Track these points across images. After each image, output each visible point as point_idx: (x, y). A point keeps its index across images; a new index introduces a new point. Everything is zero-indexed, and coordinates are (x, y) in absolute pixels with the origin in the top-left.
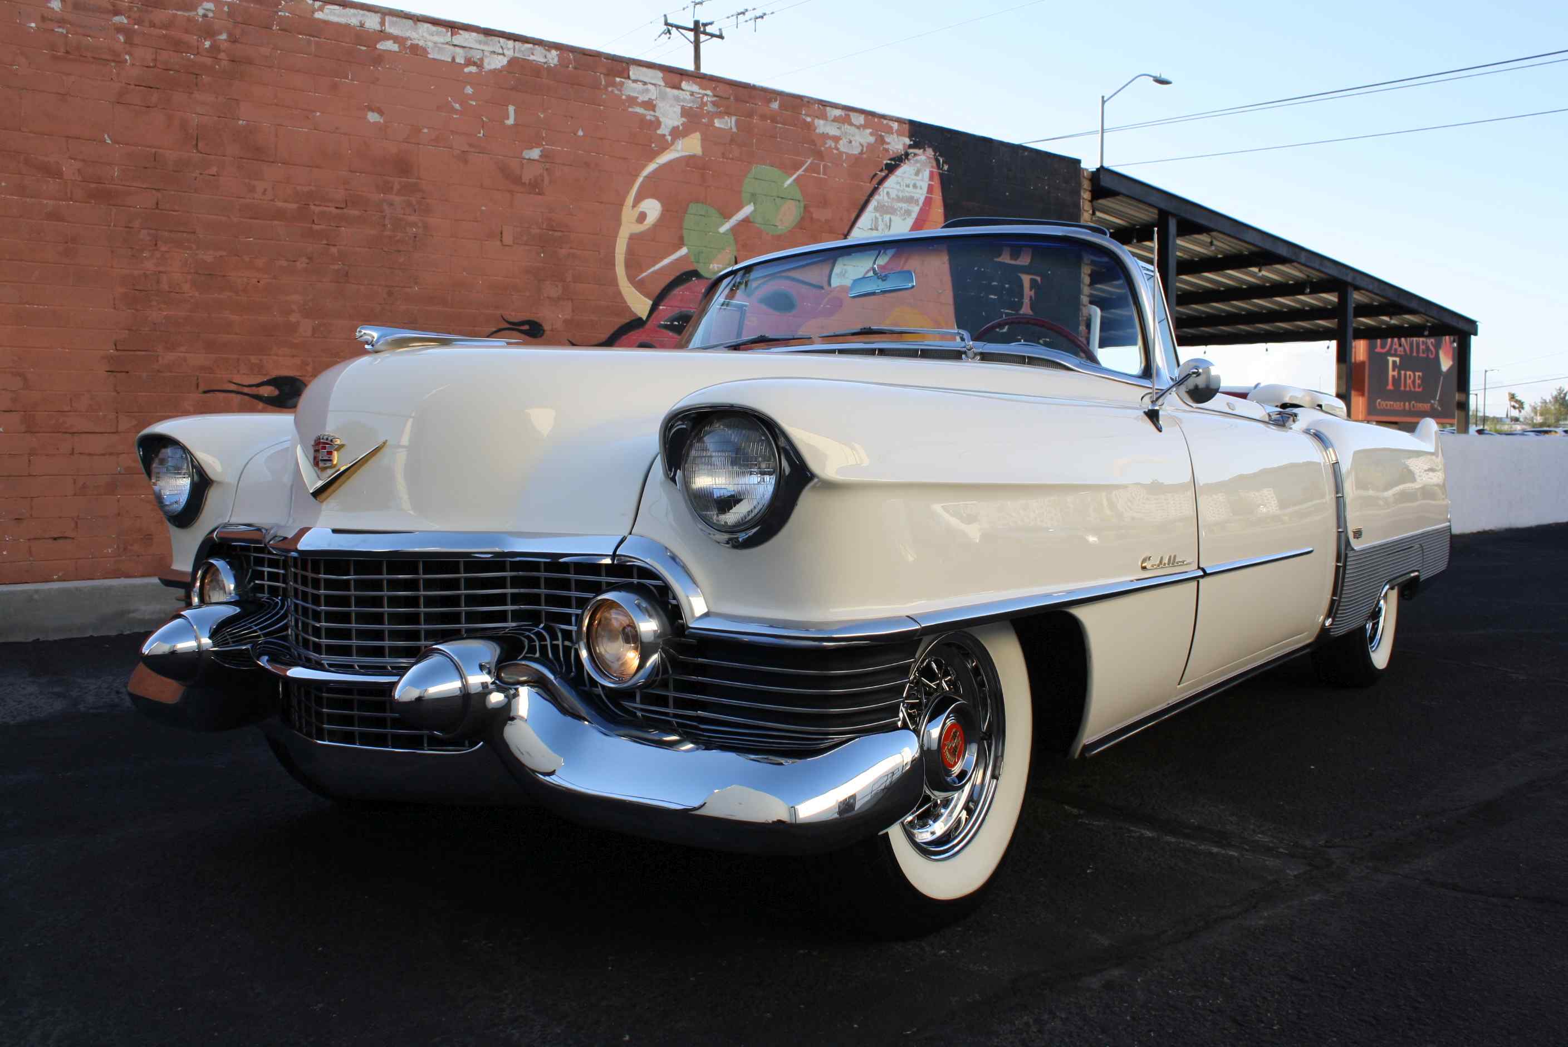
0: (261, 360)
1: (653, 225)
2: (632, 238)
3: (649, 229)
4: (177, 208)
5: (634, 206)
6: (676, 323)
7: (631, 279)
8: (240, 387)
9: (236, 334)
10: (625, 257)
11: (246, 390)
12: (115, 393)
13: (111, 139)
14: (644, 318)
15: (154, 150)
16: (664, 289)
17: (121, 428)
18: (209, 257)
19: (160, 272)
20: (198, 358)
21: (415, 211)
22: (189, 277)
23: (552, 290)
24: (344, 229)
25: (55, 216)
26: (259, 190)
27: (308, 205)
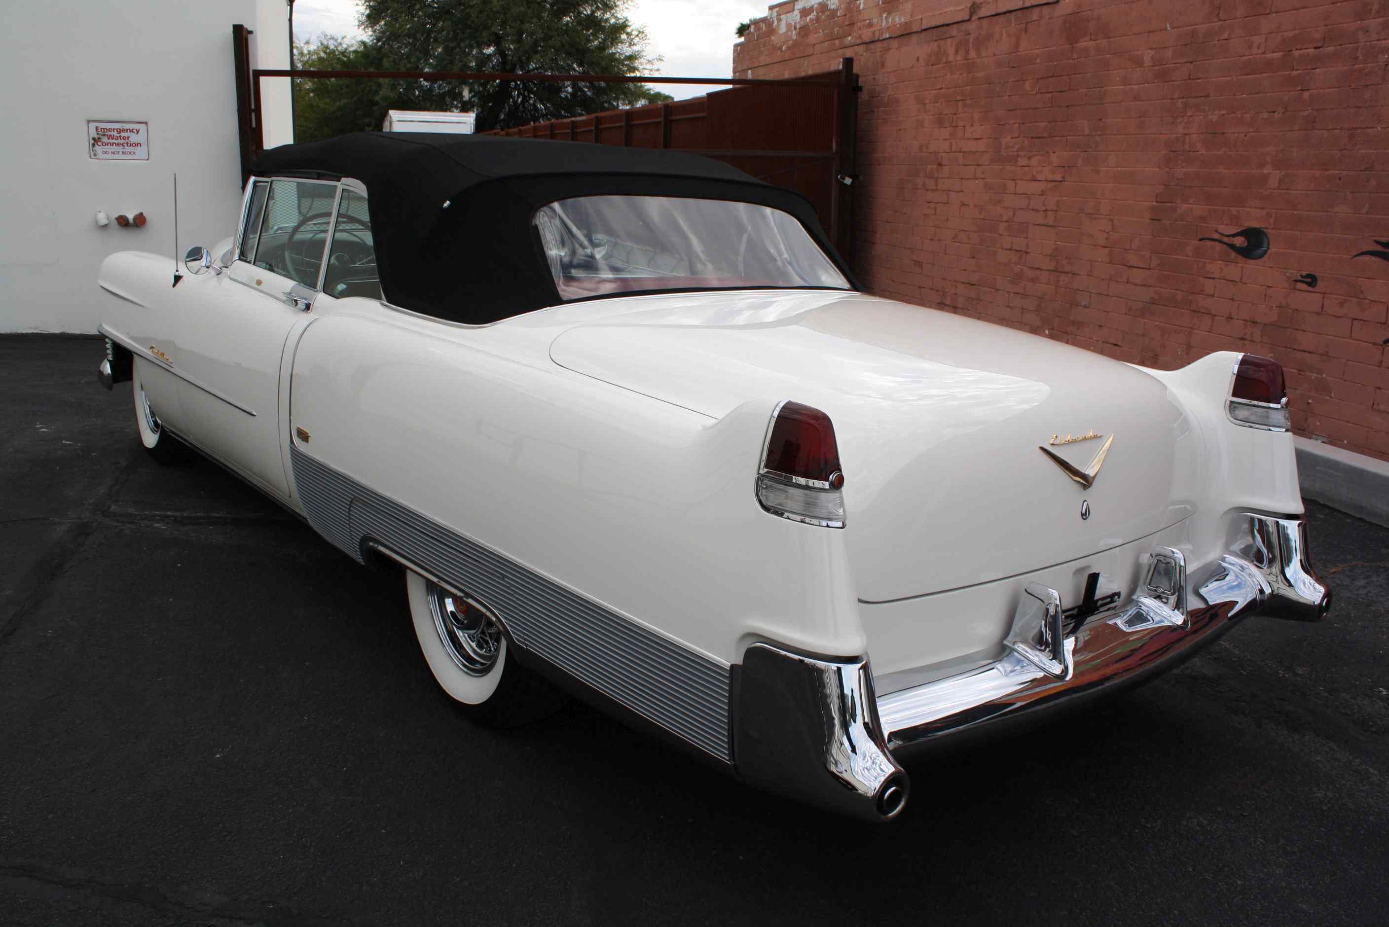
0: (1238, 211)
4: (1200, 76)
8: (1222, 236)
9: (1225, 187)
11: (1226, 240)
12: (1152, 237)
13: (1171, 27)
15: (1192, 28)
17: (1153, 266)
18: (1214, 118)
19: (1186, 134)
20: (1199, 209)
22: (1202, 136)
24: (1318, 70)
25: (1137, 98)
26: (1255, 45)
27: (1291, 51)
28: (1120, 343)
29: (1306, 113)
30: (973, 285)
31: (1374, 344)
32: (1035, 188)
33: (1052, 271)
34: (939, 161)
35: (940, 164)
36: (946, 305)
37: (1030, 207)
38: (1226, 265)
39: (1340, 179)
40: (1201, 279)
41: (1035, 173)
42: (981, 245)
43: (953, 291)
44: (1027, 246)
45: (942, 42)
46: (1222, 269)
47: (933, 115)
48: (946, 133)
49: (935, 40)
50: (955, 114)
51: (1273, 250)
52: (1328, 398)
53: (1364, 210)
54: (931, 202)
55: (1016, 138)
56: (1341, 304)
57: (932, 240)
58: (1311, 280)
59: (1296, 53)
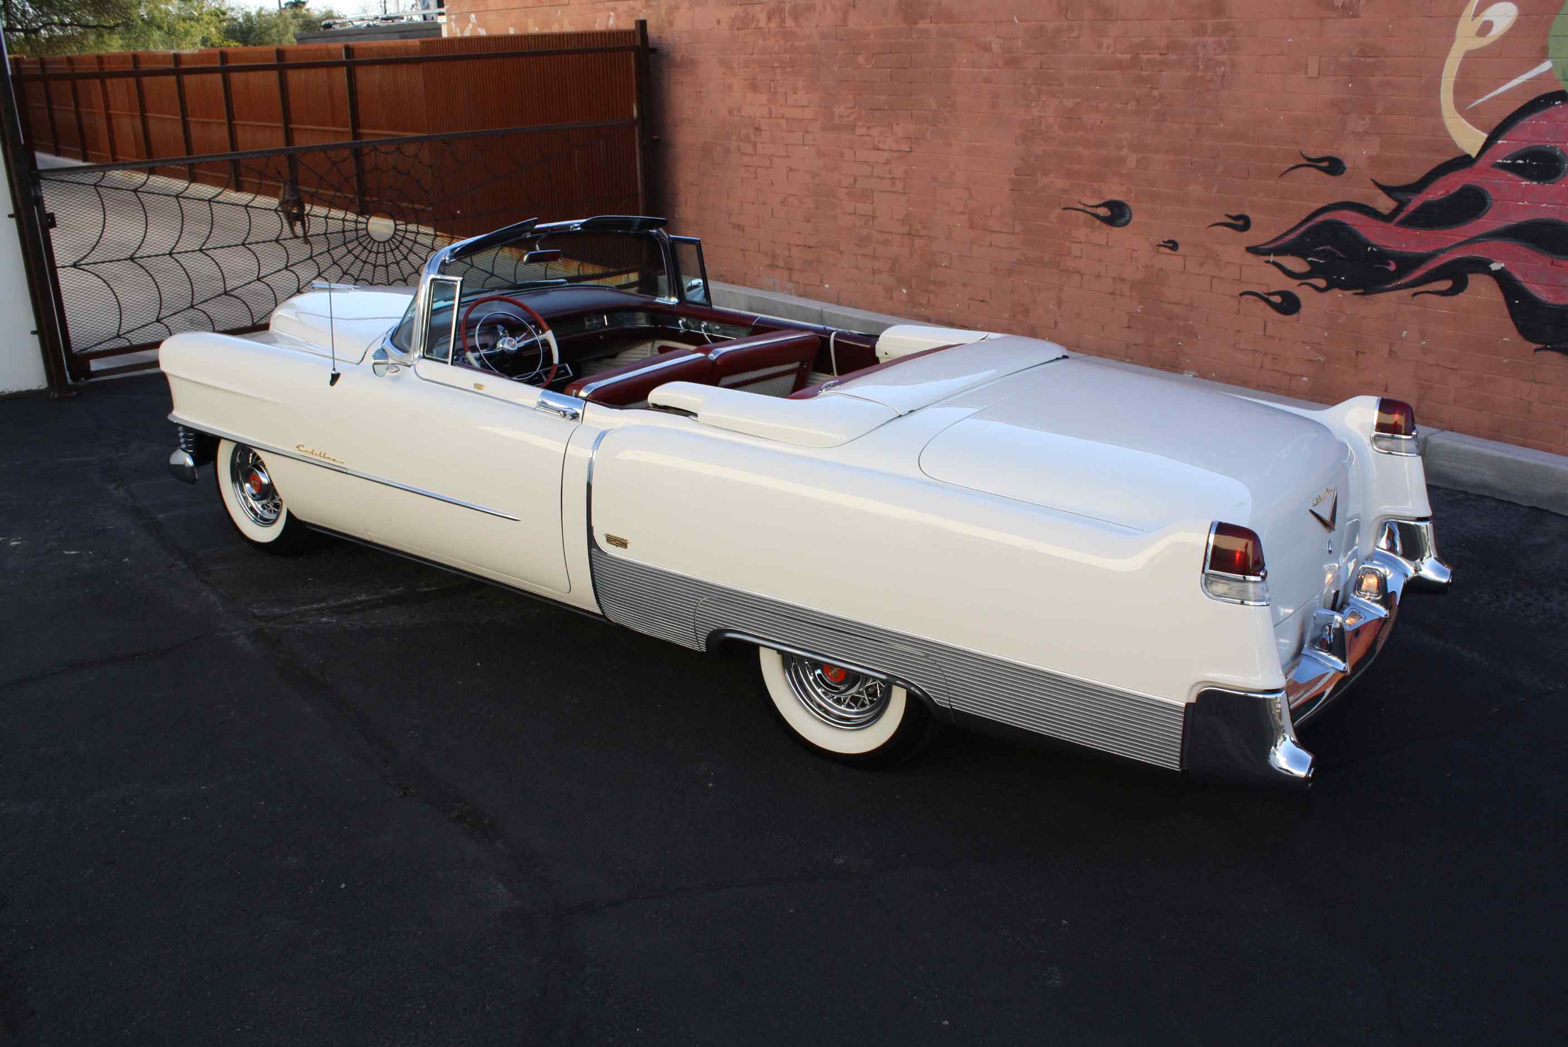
0: (1100, 186)
1: (1501, 36)
2: (1470, 57)
3: (1495, 42)
4: (1053, 66)
5: (1476, 15)
6: (1521, 162)
7: (1460, 108)
8: (1086, 207)
9: (1085, 164)
10: (1455, 81)
11: (1089, 210)
12: (1013, 206)
13: (1018, 20)
14: (1474, 155)
15: (1040, 24)
16: (1505, 121)
17: (1016, 231)
18: (1069, 103)
19: (1043, 117)
20: (1061, 183)
21: (1225, 50)
22: (1058, 120)
23: (1358, 124)
24: (1164, 73)
25: (988, 80)
26: (1105, 45)
27: (1139, 54)
28: (989, 300)
29: (1158, 107)
30: (810, 247)
31: (1232, 296)
32: (875, 156)
33: (904, 234)
34: (757, 125)
35: (757, 129)
36: (778, 267)
37: (875, 174)
38: (1092, 232)
39: (1192, 163)
40: (1068, 244)
41: (876, 144)
42: (817, 208)
43: (786, 253)
44: (874, 211)
45: (750, 9)
46: (1087, 235)
47: (745, 80)
48: (763, 98)
49: (740, 5)
50: (772, 81)
51: (1134, 218)
52: (1195, 340)
53: (1214, 191)
54: (750, 166)
55: (850, 108)
56: (1201, 265)
57: (753, 203)
58: (1173, 245)
59: (1144, 57)
